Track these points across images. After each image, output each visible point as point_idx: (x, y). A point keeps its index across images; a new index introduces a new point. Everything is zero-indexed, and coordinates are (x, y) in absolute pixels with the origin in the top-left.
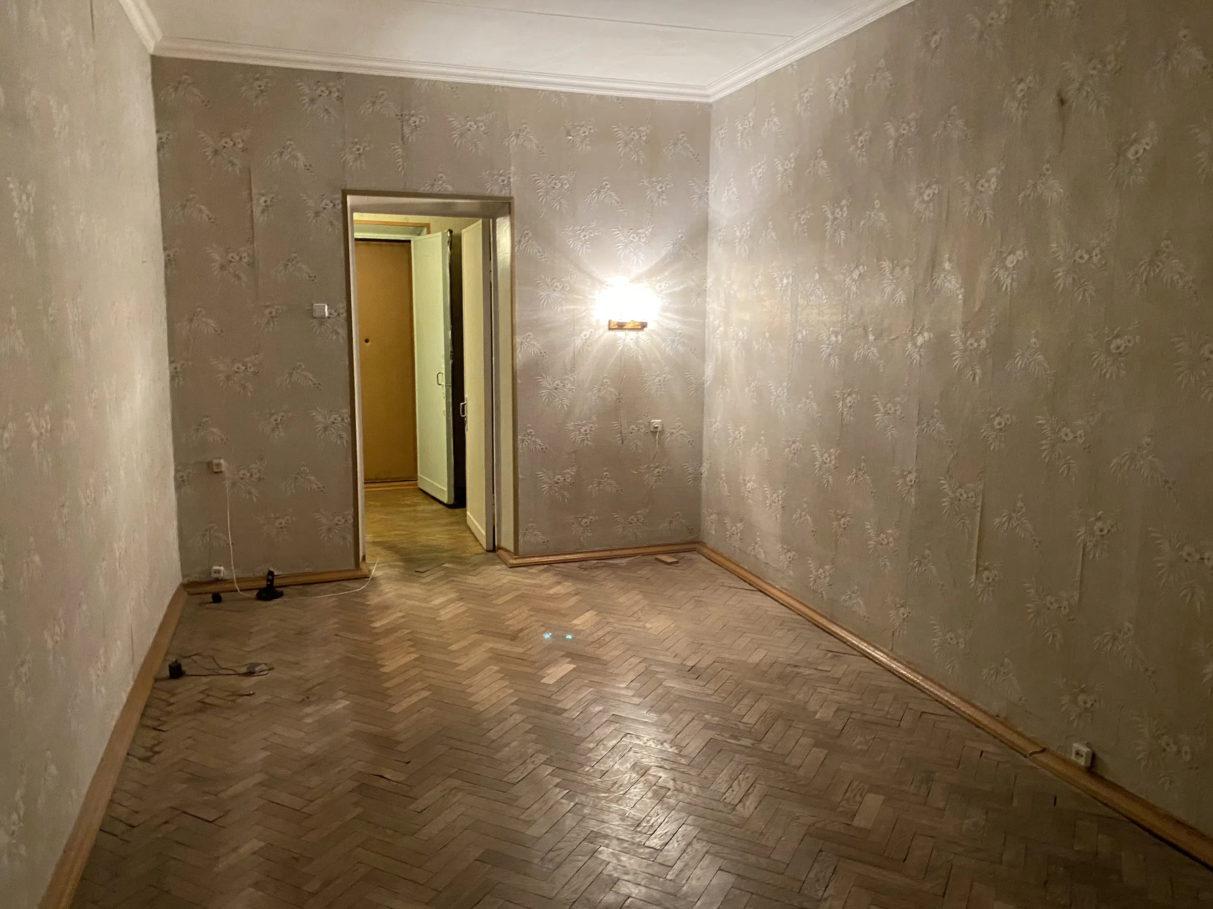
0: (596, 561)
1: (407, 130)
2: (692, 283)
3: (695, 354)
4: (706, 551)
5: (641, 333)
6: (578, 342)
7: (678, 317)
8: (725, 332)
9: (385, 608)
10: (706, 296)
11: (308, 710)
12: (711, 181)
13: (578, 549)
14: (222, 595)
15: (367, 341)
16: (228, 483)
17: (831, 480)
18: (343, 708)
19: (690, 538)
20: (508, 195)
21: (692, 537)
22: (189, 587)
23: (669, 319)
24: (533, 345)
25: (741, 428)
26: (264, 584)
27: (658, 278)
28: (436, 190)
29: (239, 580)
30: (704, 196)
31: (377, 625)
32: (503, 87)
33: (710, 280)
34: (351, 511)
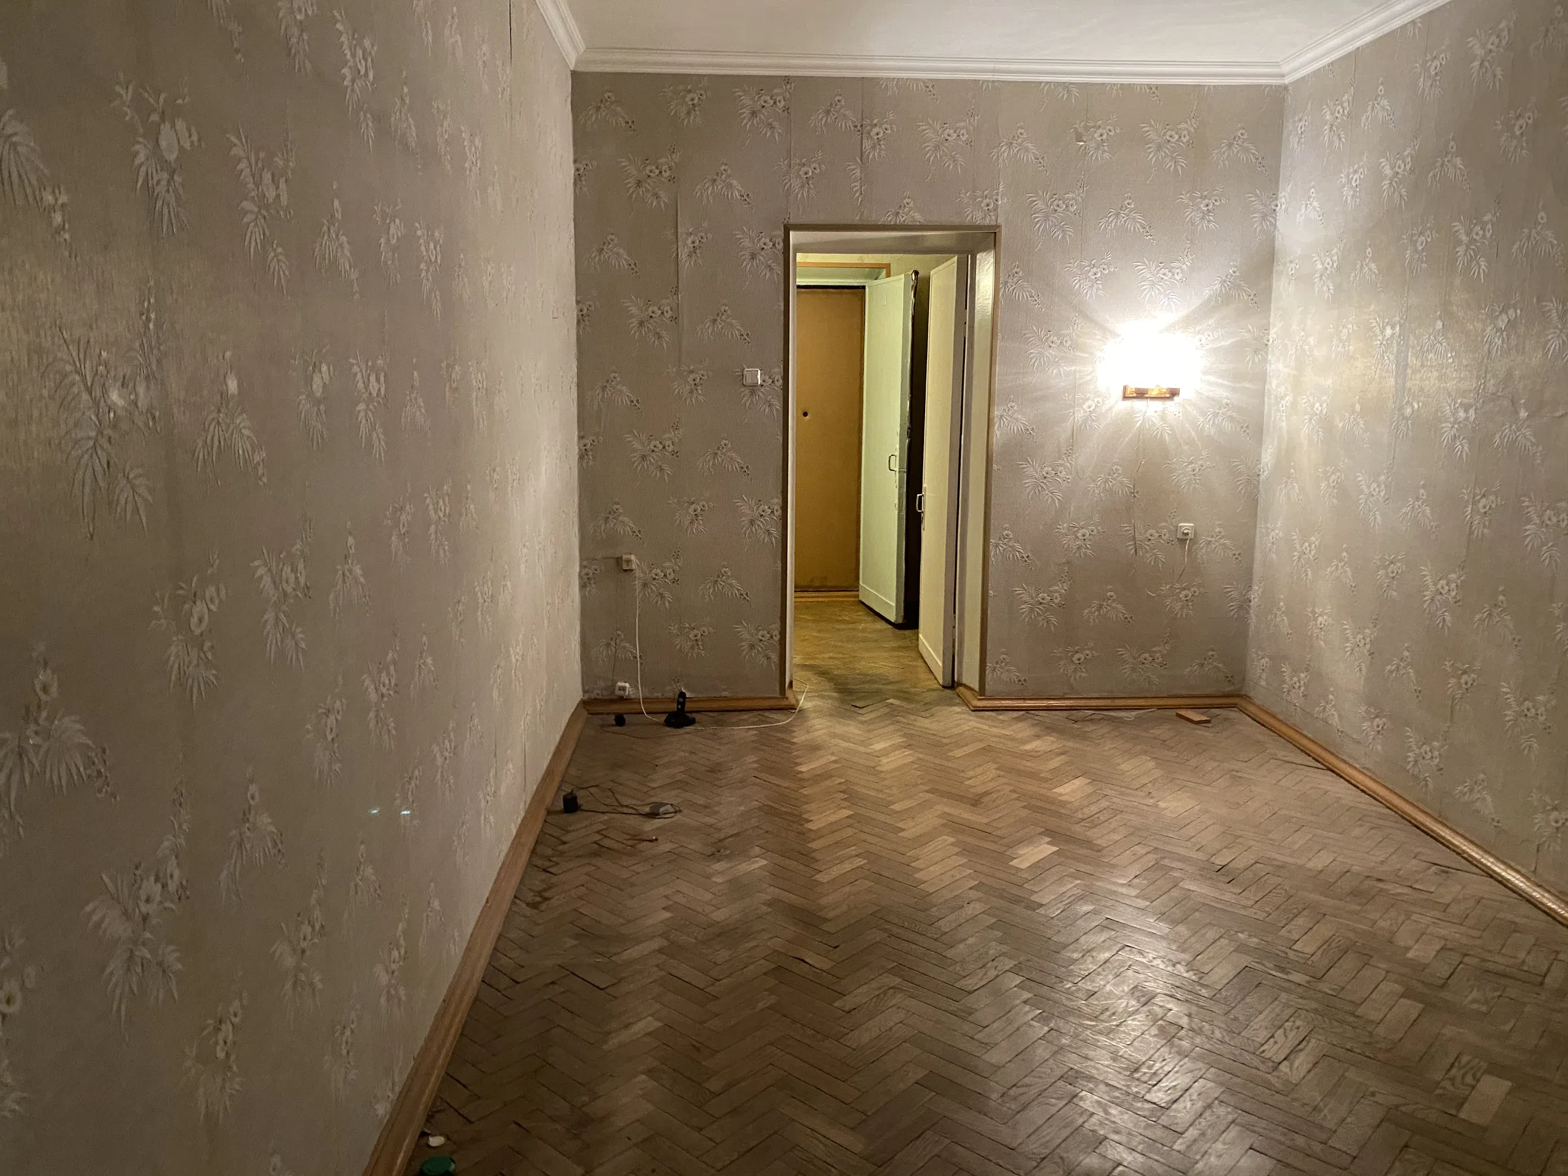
0: (1093, 712)
1: (867, 144)
2: (1248, 336)
3: (1248, 434)
4: (1251, 708)
5: (1169, 403)
6: (1080, 415)
7: (1225, 382)
8: (1294, 404)
9: (814, 748)
10: (1267, 353)
11: (718, 866)
12: (1281, 194)
13: (1065, 694)
14: (625, 716)
15: (805, 414)
16: (638, 584)
17: (1448, 618)
18: (759, 868)
19: (1228, 689)
20: (993, 223)
21: (1233, 688)
22: (588, 705)
23: (1210, 384)
24: (1017, 420)
25: (1313, 539)
26: (674, 707)
27: (1198, 328)
28: (901, 220)
29: (646, 700)
30: (1269, 214)
31: (803, 768)
32: (993, 82)
33: (1273, 333)
34: (777, 625)
